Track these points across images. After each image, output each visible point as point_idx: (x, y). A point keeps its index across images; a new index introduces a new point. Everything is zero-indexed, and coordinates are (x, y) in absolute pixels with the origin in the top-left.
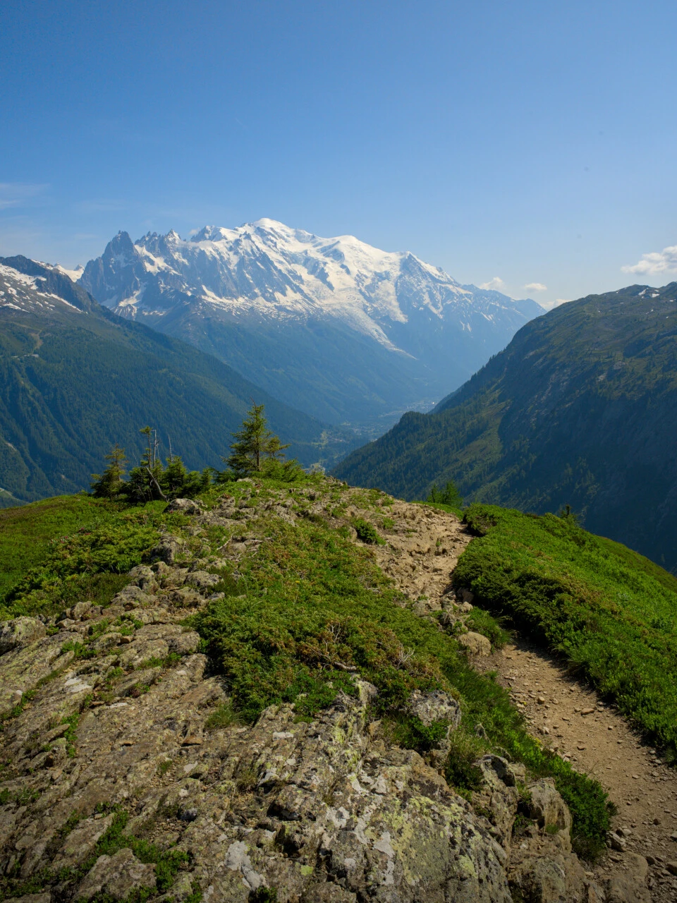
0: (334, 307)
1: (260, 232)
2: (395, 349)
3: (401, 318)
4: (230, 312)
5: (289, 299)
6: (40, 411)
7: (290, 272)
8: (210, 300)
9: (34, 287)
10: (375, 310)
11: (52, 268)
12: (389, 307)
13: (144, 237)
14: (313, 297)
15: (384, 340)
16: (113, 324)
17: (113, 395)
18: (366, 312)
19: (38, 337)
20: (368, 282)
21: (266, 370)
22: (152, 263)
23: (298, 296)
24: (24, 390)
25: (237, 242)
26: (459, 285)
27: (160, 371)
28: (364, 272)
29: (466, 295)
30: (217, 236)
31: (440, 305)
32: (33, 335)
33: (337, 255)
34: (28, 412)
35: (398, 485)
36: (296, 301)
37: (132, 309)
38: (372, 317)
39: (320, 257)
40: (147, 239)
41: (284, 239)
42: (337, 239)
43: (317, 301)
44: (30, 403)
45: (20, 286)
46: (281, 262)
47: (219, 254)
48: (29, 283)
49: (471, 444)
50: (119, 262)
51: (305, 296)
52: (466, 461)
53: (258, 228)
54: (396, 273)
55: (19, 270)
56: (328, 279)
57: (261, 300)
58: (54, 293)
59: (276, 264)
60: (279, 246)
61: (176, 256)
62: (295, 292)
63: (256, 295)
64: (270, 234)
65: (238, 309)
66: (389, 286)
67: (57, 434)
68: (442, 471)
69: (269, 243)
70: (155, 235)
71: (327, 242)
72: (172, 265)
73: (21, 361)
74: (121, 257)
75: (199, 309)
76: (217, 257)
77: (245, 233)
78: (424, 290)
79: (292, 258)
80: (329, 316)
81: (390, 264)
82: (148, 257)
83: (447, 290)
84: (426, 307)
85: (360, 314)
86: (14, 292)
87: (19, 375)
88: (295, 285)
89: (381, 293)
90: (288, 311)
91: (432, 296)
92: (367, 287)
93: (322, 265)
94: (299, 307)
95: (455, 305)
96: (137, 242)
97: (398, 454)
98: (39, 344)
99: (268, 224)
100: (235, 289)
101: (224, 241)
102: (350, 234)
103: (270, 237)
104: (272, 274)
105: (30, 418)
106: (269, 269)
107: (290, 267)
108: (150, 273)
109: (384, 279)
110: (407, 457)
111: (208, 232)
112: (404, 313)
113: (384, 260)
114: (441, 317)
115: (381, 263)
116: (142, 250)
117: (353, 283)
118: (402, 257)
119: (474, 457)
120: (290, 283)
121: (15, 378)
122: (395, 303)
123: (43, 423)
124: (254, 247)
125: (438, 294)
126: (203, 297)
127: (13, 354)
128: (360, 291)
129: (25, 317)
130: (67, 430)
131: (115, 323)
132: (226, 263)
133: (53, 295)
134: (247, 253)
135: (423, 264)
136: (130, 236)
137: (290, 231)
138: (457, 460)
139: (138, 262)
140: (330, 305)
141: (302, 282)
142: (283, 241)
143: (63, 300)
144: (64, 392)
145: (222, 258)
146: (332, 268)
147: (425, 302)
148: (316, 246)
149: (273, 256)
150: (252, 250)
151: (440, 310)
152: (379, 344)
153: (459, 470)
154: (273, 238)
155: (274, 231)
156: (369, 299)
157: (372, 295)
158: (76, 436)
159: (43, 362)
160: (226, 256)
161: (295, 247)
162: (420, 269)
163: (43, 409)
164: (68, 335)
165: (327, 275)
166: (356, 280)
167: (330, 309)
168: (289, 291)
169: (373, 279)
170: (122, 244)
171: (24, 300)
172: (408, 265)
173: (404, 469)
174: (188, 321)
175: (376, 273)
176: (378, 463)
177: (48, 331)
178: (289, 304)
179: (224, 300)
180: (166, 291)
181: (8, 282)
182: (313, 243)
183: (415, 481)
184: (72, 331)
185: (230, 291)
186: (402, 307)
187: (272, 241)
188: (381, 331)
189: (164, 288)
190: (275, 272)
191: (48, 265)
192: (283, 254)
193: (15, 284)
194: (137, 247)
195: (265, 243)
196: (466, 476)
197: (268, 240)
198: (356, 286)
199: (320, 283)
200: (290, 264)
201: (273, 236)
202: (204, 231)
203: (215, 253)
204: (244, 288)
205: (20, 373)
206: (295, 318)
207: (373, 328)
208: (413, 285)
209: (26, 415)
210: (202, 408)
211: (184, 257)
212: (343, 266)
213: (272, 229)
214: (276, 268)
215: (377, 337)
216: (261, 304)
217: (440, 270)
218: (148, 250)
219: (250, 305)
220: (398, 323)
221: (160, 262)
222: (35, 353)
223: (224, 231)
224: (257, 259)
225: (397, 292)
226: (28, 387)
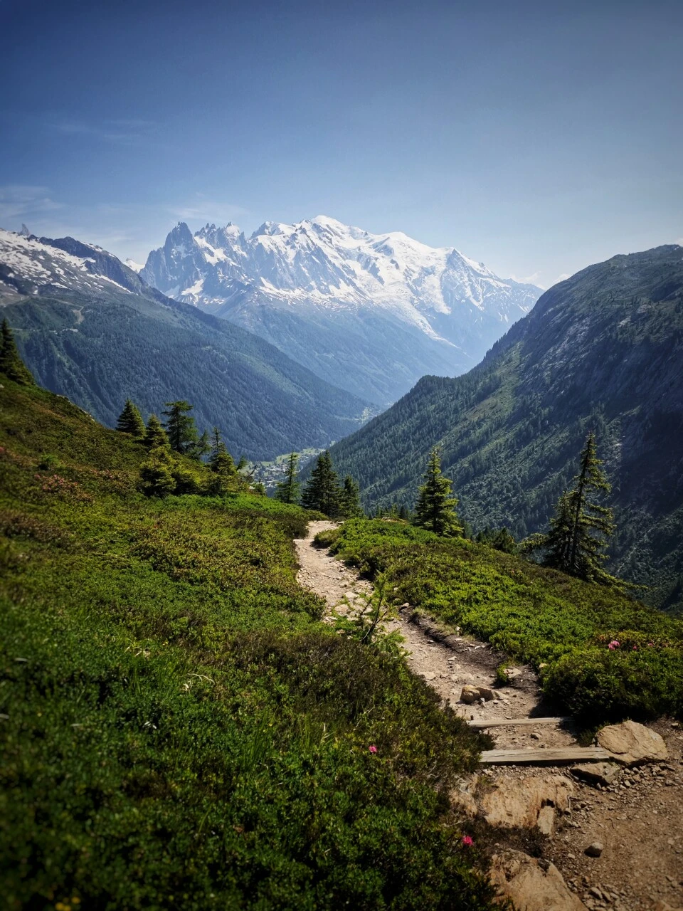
0: (384, 299)
1: (316, 227)
2: (438, 338)
3: (445, 310)
4: (286, 301)
5: (342, 291)
6: (77, 383)
7: (343, 266)
8: (268, 291)
9: (84, 269)
10: (422, 302)
11: (101, 251)
12: (434, 300)
13: (203, 229)
14: (365, 290)
15: (429, 330)
16: (163, 306)
17: (153, 369)
18: (413, 304)
19: (80, 314)
20: (415, 276)
21: (317, 354)
22: (212, 254)
23: (351, 289)
24: (60, 363)
25: (294, 236)
26: (498, 280)
27: (203, 348)
28: (412, 267)
29: (505, 288)
30: (275, 231)
31: (480, 298)
32: (74, 311)
33: (388, 251)
34: (64, 384)
35: (406, 445)
36: (349, 293)
37: (194, 298)
38: (418, 309)
39: (372, 253)
40: (206, 231)
41: (339, 236)
42: (387, 235)
43: (368, 294)
44: (67, 376)
45: (69, 268)
46: (336, 258)
47: (277, 248)
48: (79, 264)
49: (482, 403)
50: (179, 253)
51: (358, 289)
52: (476, 419)
53: (315, 225)
54: (441, 267)
55: (68, 252)
56: (379, 274)
57: (316, 292)
58: (104, 274)
59: (330, 258)
60: (334, 242)
61: (235, 248)
62: (348, 285)
63: (311, 288)
64: (326, 230)
65: (294, 299)
66: (434, 281)
67: (94, 405)
68: (450, 430)
69: (325, 239)
70: (213, 227)
71: (378, 238)
72: (231, 257)
73: (59, 335)
74: (181, 248)
75: (255, 297)
76: (275, 251)
77: (301, 228)
78: (467, 284)
79: (346, 254)
80: (379, 308)
81: (436, 259)
82: (208, 248)
83: (487, 283)
84: (468, 300)
85: (407, 306)
86: (62, 272)
87: (55, 349)
88: (348, 279)
89: (427, 287)
90: (341, 303)
91: (473, 290)
92: (414, 282)
93: (374, 261)
94: (351, 299)
95: (494, 297)
96: (197, 234)
97: (410, 416)
98: (81, 319)
99: (324, 221)
100: (291, 282)
101: (282, 236)
102: (399, 231)
103: (326, 233)
104: (326, 267)
105: (66, 390)
106: (323, 263)
107: (344, 262)
108: (209, 264)
109: (430, 274)
110: (417, 419)
111: (267, 228)
112: (447, 305)
113: (430, 255)
114: (481, 309)
115: (428, 259)
116: (201, 242)
117: (402, 278)
118: (446, 253)
119: (482, 415)
120: (343, 277)
121: (51, 351)
122: (440, 296)
123: (80, 395)
124: (309, 242)
125: (479, 288)
126: (261, 288)
127: (52, 329)
128: (408, 285)
129: (67, 294)
130: (105, 402)
131: (165, 304)
132: (283, 257)
133: (102, 277)
134: (303, 248)
135: (466, 259)
136: (189, 228)
137: (345, 228)
138: (465, 419)
139: (198, 254)
140: (380, 298)
141: (355, 276)
142: (339, 238)
143: (113, 282)
144: (102, 365)
145: (279, 252)
146: (383, 262)
147: (467, 296)
148: (369, 242)
149: (327, 251)
150: (308, 245)
151: (480, 303)
152: (424, 333)
153: (466, 429)
154: (328, 235)
155: (330, 229)
156: (416, 293)
157: (419, 289)
158: (114, 408)
159: (82, 337)
160: (283, 251)
161: (349, 244)
162: (463, 264)
163: (80, 382)
164: (110, 311)
165: (378, 270)
166: (404, 274)
167: (380, 301)
168: (342, 284)
169: (420, 274)
170: (181, 234)
171: (72, 280)
172: (453, 260)
173: (413, 430)
174: (245, 308)
175: (422, 268)
176: (390, 426)
177: (89, 307)
178: (342, 296)
179: (282, 291)
180: (224, 281)
181: (57, 263)
182: (367, 239)
183: (422, 441)
184: (115, 308)
185: (287, 283)
186: (446, 300)
187: (327, 237)
188: (426, 322)
189: (223, 278)
190: (329, 266)
191: (97, 247)
192: (338, 250)
193: (63, 265)
194: (197, 239)
195: (320, 239)
196: (473, 435)
197: (324, 236)
198: (404, 280)
199: (371, 277)
200: (344, 260)
201: (329, 232)
202: (264, 226)
203: (273, 247)
204: (301, 282)
205: (56, 345)
206: (347, 308)
207: (418, 319)
208: (456, 279)
209: (62, 387)
210: (245, 383)
211: (243, 250)
212: (393, 262)
213: (328, 226)
214: (330, 262)
215: (422, 327)
216: (316, 295)
217: (482, 265)
218: (207, 242)
219: (305, 296)
220: (441, 314)
221: (219, 254)
222: (75, 328)
223: (282, 227)
224: (313, 253)
225: (441, 286)
226: (64, 360)
